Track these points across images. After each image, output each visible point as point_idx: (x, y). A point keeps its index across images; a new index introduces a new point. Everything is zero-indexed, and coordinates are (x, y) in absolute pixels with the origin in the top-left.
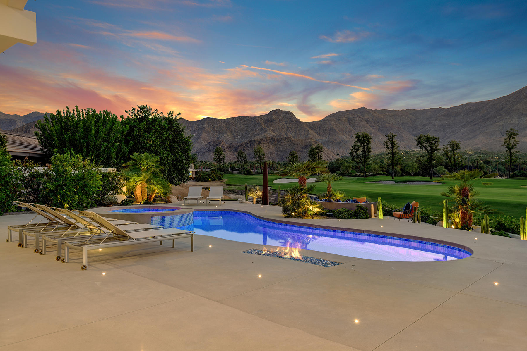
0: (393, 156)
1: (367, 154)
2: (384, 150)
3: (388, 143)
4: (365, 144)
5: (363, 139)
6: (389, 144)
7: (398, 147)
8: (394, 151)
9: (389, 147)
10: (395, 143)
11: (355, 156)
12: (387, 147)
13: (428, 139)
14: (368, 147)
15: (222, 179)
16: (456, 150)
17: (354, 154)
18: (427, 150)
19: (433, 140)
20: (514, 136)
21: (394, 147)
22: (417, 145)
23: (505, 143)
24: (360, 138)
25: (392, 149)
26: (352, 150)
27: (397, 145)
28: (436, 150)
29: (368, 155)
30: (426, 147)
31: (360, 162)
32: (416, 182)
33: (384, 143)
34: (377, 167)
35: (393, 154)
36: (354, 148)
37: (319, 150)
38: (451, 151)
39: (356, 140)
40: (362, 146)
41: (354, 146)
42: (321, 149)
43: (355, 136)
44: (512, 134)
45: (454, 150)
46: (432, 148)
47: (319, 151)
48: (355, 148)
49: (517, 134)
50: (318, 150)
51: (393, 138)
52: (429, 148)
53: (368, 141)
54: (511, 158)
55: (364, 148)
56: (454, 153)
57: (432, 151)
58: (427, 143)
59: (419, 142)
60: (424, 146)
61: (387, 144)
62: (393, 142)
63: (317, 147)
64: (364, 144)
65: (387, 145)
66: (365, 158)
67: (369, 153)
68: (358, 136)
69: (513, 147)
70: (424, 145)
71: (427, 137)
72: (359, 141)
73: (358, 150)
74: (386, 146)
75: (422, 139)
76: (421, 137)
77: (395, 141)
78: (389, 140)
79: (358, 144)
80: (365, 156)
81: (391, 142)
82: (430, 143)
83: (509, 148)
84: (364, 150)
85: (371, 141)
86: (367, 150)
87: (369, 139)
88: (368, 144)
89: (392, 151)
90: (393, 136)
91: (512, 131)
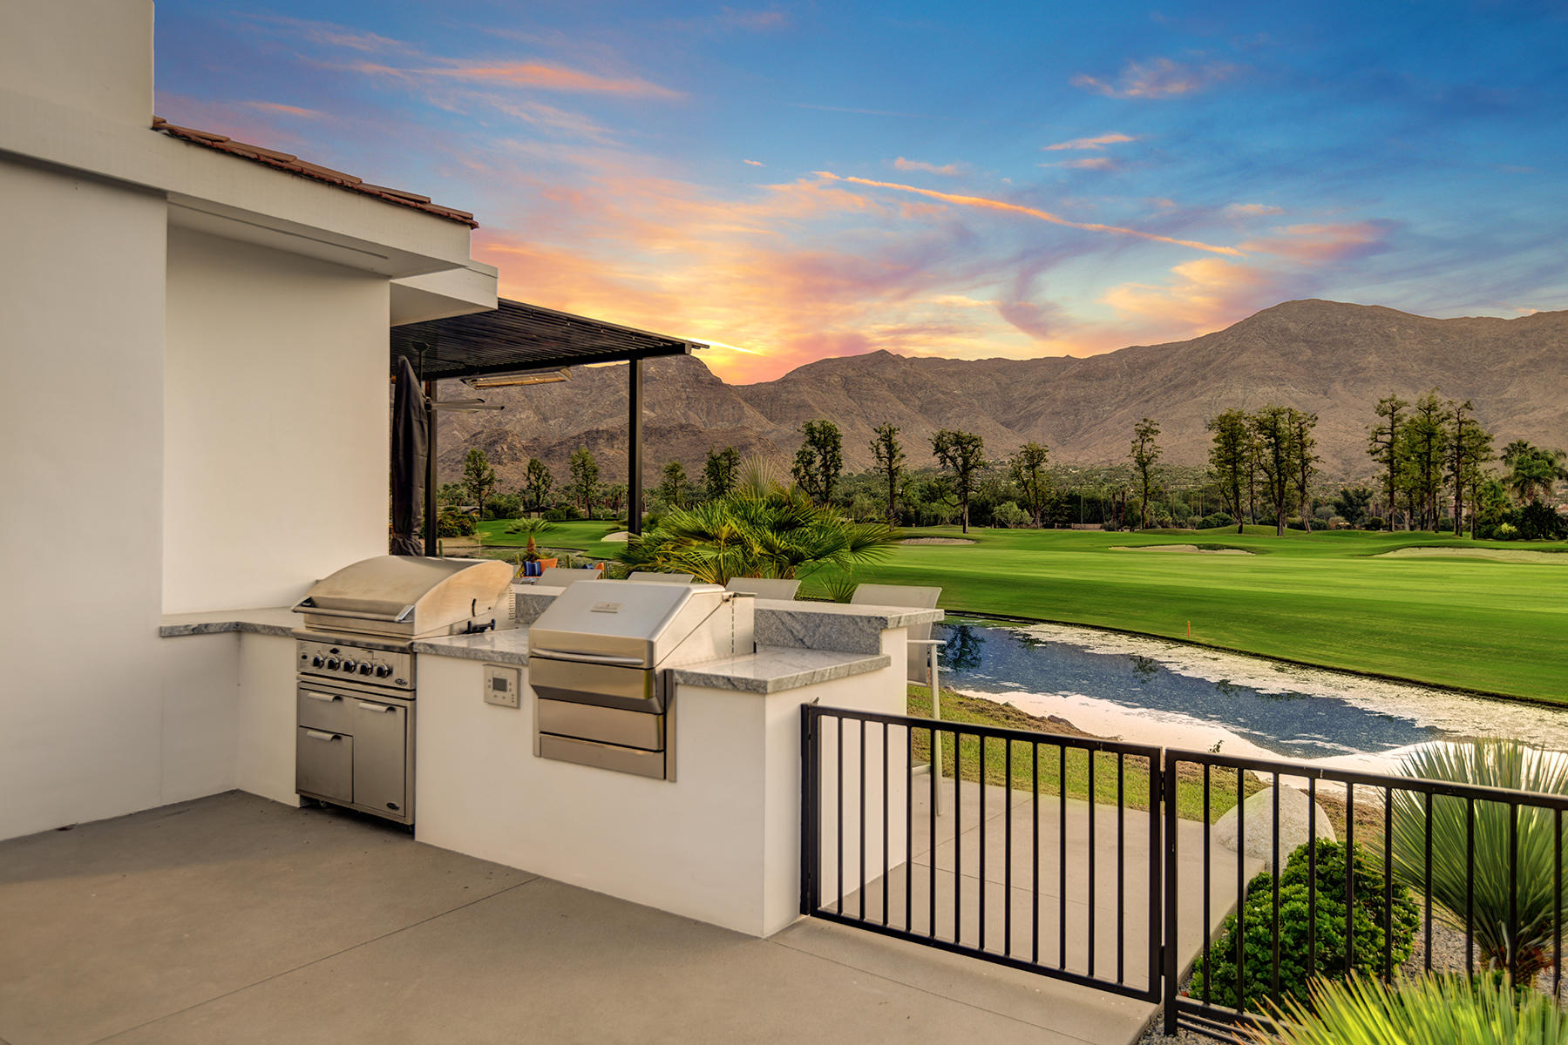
0: (891, 478)
1: (833, 472)
2: (871, 462)
3: (881, 446)
4: (829, 448)
5: (823, 436)
6: (883, 450)
7: (903, 456)
8: (894, 466)
9: (882, 456)
10: (897, 447)
11: (804, 477)
12: (879, 457)
13: (959, 441)
14: (834, 455)
15: (473, 534)
16: (1038, 464)
17: (802, 472)
18: (955, 465)
19: (969, 443)
20: (1151, 436)
21: (894, 457)
22: (935, 454)
23: (1133, 451)
24: (818, 435)
25: (890, 461)
26: (798, 462)
27: (902, 452)
28: (974, 466)
29: (836, 475)
30: (953, 459)
31: (817, 492)
33: (872, 447)
34: (868, 504)
35: (892, 473)
36: (802, 457)
37: (730, 460)
38: (1027, 467)
39: (808, 438)
40: (821, 454)
41: (801, 454)
42: (735, 459)
43: (805, 430)
44: (1145, 433)
45: (1033, 467)
46: (966, 461)
47: (730, 464)
48: (805, 459)
49: (1158, 432)
50: (728, 462)
51: (892, 435)
52: (960, 461)
53: (835, 442)
54: (1146, 485)
55: (825, 458)
56: (1033, 473)
57: (966, 470)
58: (957, 450)
59: (937, 446)
60: (948, 456)
61: (878, 449)
62: (891, 445)
63: (725, 454)
64: (825, 449)
65: (878, 453)
66: (828, 483)
67: (837, 470)
68: (811, 431)
69: (1149, 459)
70: (950, 454)
71: (956, 435)
72: (813, 441)
73: (811, 462)
74: (875, 455)
75: (945, 438)
76: (943, 436)
77: (896, 443)
78: (883, 440)
79: (809, 448)
80: (828, 477)
81: (886, 445)
82: (963, 448)
83: (1143, 463)
84: (826, 462)
85: (842, 442)
86: (832, 462)
87: (836, 436)
88: (835, 449)
89: (890, 466)
90: (890, 431)
91: (1147, 425)
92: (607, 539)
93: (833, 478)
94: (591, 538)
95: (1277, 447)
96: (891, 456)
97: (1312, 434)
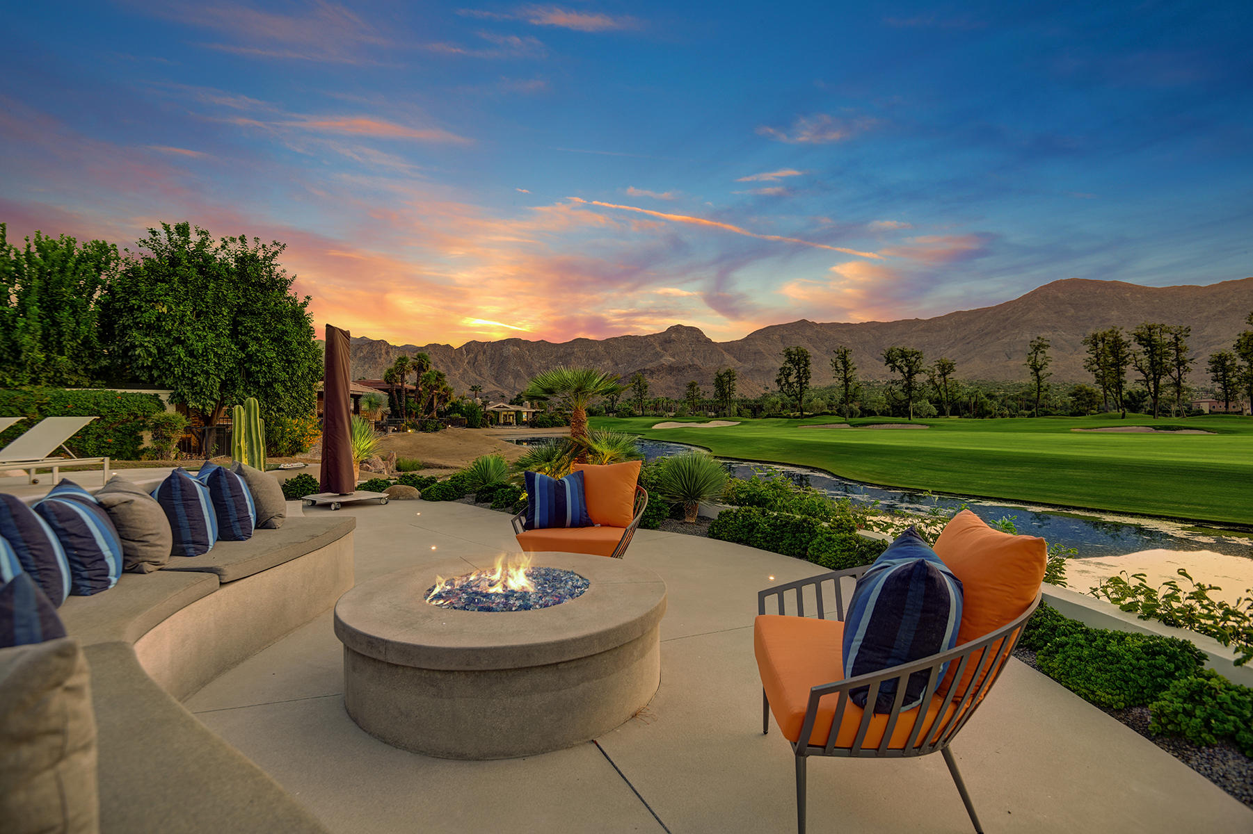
0: (846, 384)
1: (803, 381)
3: (838, 362)
4: (802, 365)
5: (797, 357)
6: (840, 365)
7: (855, 368)
8: (848, 376)
9: (839, 369)
10: (850, 363)
11: (785, 385)
12: (837, 370)
13: (904, 355)
14: (805, 370)
16: (948, 373)
17: (783, 382)
18: (902, 372)
19: (913, 355)
20: (1043, 350)
21: (848, 369)
22: (886, 365)
23: (1028, 361)
24: (793, 356)
25: (845, 372)
26: (781, 374)
27: (853, 366)
28: (917, 372)
29: (806, 382)
30: (900, 368)
31: (794, 395)
32: (885, 425)
33: (832, 363)
34: (822, 403)
35: (847, 380)
36: (783, 371)
38: (940, 376)
39: (786, 359)
40: (796, 369)
41: (783, 369)
42: (733, 376)
43: (784, 353)
44: (1039, 346)
45: (944, 375)
46: (910, 368)
47: (730, 379)
48: (785, 372)
49: (1048, 346)
51: (847, 354)
52: (906, 369)
53: (806, 361)
54: (1039, 384)
55: (799, 372)
56: (945, 379)
57: (910, 374)
58: (902, 361)
59: (888, 359)
60: (896, 366)
61: (836, 365)
62: (846, 361)
63: (727, 373)
64: (799, 365)
65: (836, 367)
66: (801, 388)
67: (807, 379)
68: (789, 354)
69: (1041, 366)
70: (898, 364)
71: (902, 351)
72: (791, 360)
73: (789, 374)
74: (834, 368)
75: (893, 353)
76: (892, 351)
77: (849, 360)
78: (840, 359)
79: (788, 365)
80: (801, 384)
81: (842, 361)
82: (906, 360)
83: (1036, 369)
84: (800, 374)
85: (811, 360)
86: (804, 374)
87: (807, 357)
88: (806, 365)
89: (845, 376)
90: (845, 352)
91: (1040, 341)
92: (655, 427)
93: (805, 385)
94: (645, 427)
95: (1152, 354)
96: (846, 369)
97: (1185, 343)
